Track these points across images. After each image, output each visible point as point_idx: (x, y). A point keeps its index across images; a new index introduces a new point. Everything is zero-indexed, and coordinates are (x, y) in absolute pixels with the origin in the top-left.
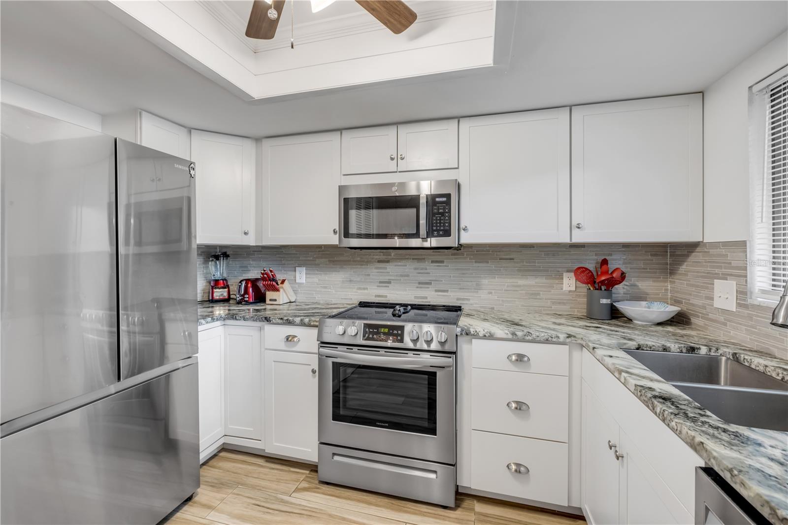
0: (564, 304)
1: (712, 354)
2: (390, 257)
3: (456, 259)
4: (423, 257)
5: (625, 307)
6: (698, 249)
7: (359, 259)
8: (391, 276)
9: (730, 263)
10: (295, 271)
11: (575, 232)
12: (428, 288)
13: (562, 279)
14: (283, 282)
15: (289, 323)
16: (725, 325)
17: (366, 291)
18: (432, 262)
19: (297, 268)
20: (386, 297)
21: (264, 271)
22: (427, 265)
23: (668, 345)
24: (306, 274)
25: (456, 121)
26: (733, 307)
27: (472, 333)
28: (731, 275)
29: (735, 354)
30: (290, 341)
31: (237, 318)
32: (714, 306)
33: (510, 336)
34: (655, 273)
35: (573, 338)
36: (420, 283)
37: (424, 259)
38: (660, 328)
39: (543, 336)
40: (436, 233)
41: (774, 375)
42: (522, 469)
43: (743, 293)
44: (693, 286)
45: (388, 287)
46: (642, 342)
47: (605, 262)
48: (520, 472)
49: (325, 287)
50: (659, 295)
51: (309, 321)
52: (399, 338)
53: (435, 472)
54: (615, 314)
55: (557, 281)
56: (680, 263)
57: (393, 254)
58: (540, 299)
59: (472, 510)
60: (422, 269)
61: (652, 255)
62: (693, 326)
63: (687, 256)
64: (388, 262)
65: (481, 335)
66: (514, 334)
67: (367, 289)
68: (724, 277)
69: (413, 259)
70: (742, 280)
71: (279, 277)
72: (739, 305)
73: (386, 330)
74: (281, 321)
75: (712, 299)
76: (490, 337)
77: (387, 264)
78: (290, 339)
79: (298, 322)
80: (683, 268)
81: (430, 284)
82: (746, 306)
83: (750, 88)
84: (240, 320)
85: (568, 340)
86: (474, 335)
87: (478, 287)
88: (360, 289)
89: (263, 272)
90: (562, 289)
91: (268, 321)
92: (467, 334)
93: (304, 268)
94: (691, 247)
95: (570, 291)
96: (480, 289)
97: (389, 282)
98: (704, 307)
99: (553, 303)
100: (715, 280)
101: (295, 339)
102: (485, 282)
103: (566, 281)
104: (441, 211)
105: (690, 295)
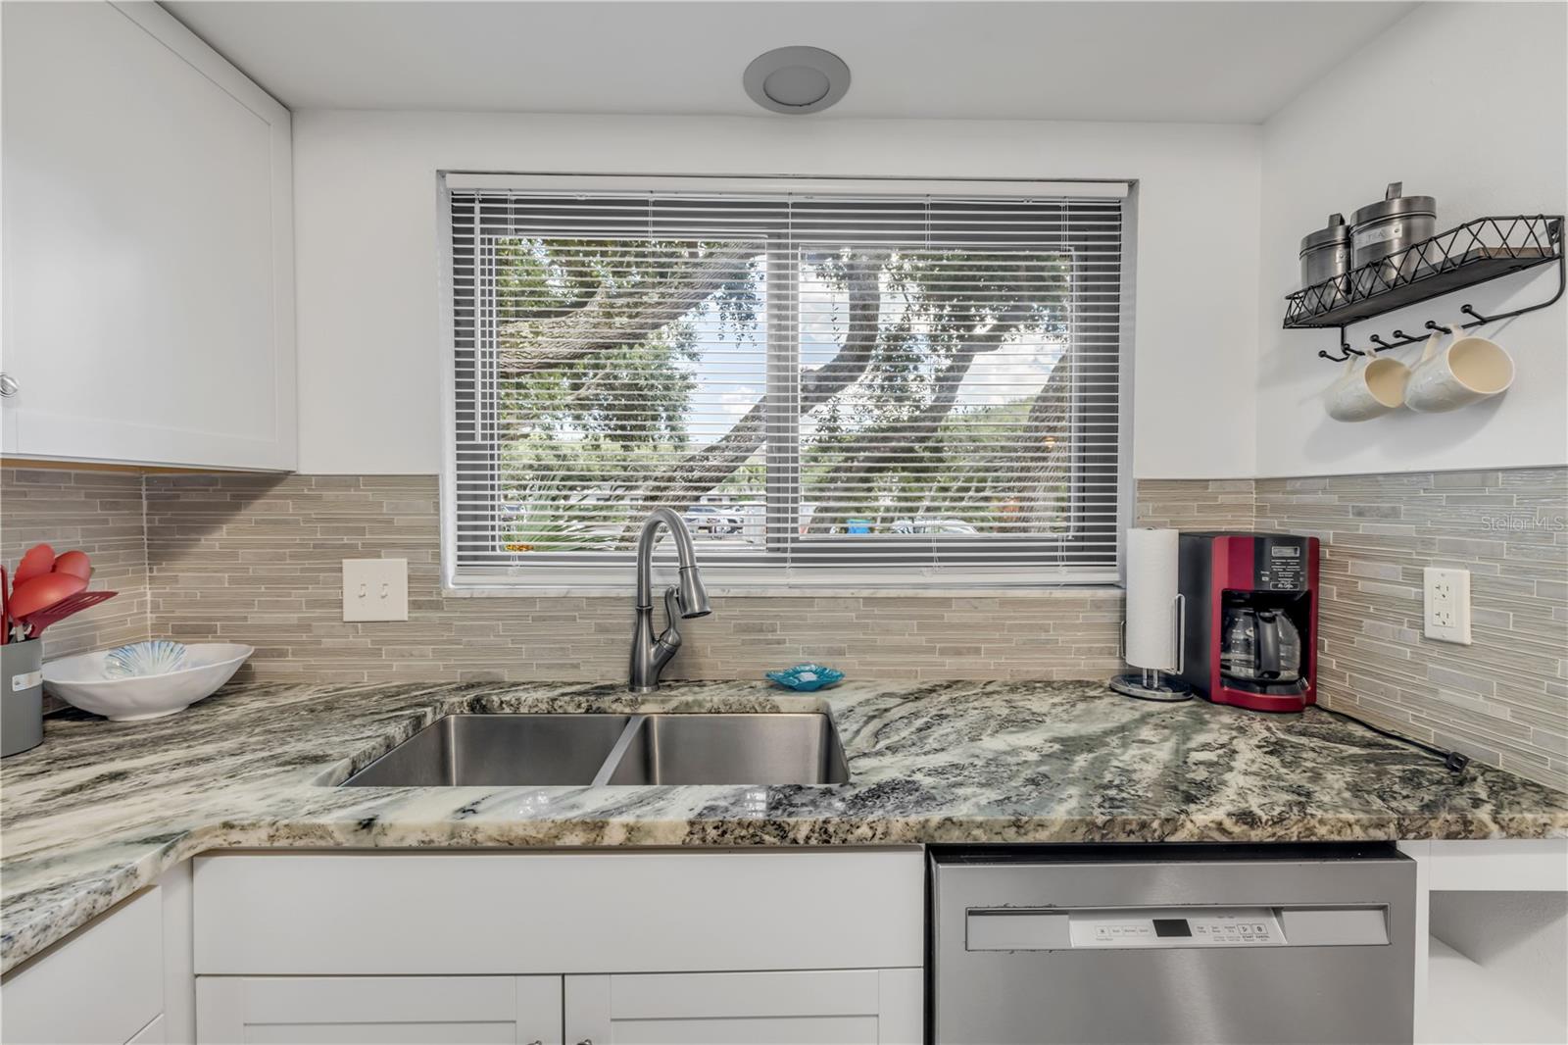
1: (438, 718)
6: (277, 489)
9: (391, 521)
16: (377, 653)
26: (400, 614)
28: (393, 545)
29: (473, 700)
32: (348, 619)
43: (422, 580)
44: (253, 581)
46: (354, 754)
63: (235, 505)
68: (372, 551)
70: (426, 555)
72: (414, 605)
75: (340, 604)
80: (216, 538)
82: (436, 605)
85: (167, 862)
98: (305, 626)
100: (344, 561)
105: (249, 604)
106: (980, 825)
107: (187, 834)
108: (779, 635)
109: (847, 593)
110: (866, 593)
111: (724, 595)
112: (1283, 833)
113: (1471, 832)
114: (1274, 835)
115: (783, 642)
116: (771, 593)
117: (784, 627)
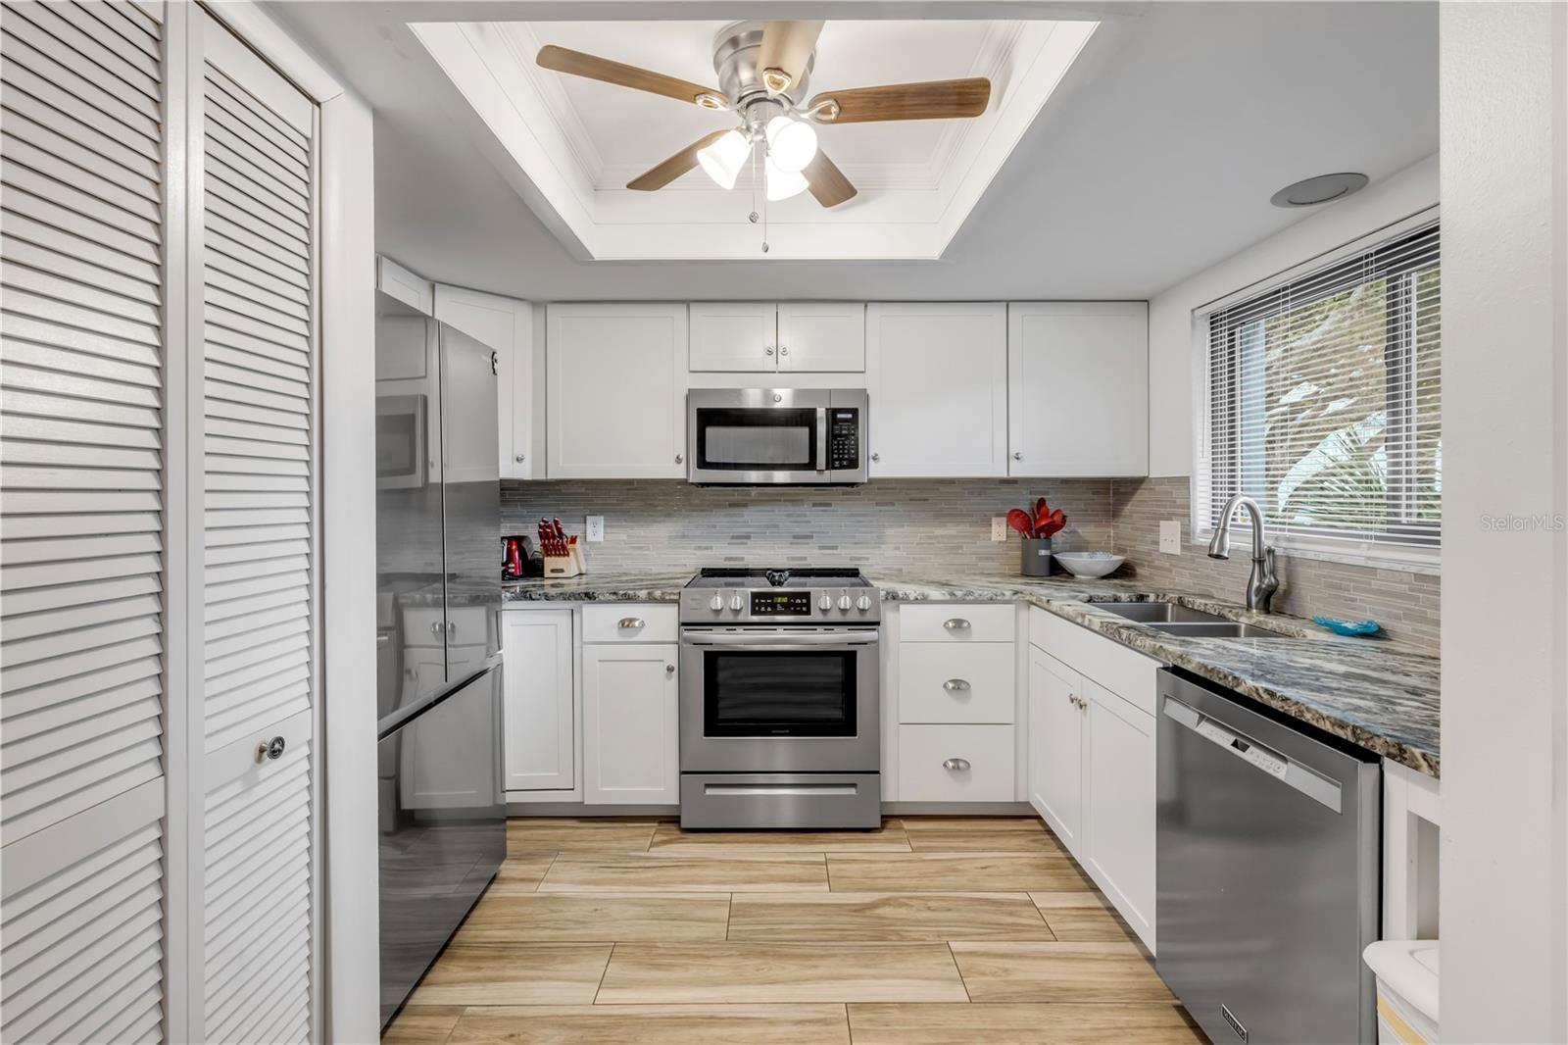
0: (993, 559)
1: (1160, 601)
2: (748, 498)
3: (848, 500)
4: (800, 498)
5: (1068, 560)
6: (1144, 486)
7: (697, 502)
8: (749, 526)
9: (1175, 502)
10: (585, 522)
11: (1014, 463)
12: (808, 544)
13: (991, 525)
14: (573, 540)
15: (628, 599)
16: (1171, 571)
17: (709, 552)
18: (814, 505)
19: (588, 517)
20: (742, 559)
21: (545, 522)
22: (806, 509)
23: (1119, 594)
24: (605, 526)
25: (863, 305)
26: (1178, 551)
27: (901, 596)
28: (1175, 515)
29: (1180, 598)
30: (628, 626)
31: (533, 597)
32: (1161, 550)
33: (948, 597)
34: (1097, 515)
35: (1020, 595)
36: (795, 537)
37: (802, 500)
38: (1105, 581)
39: (987, 594)
40: (837, 463)
41: (1212, 612)
42: (961, 765)
43: (1186, 534)
44: (1137, 529)
45: (746, 544)
46: (1092, 594)
47: (1042, 502)
48: (959, 768)
49: (640, 548)
50: (1100, 543)
51: (663, 594)
52: (804, 609)
53: (854, 785)
54: (1056, 570)
55: (984, 529)
56: (1124, 503)
57: (753, 494)
59: (901, 829)
60: (799, 516)
61: (1093, 493)
62: (1139, 578)
63: (1132, 494)
64: (745, 505)
65: (912, 598)
66: (952, 594)
67: (711, 548)
68: (1169, 517)
69: (785, 501)
70: (1186, 519)
71: (568, 532)
72: (1183, 548)
73: (785, 600)
74: (614, 597)
75: (1158, 543)
76: (923, 600)
77: (744, 509)
78: (626, 624)
79: (644, 597)
80: (1128, 508)
81: (812, 537)
82: (1190, 549)
83: (1193, 310)
84: (538, 600)
85: (1015, 597)
86: (902, 599)
87: (880, 541)
88: (700, 548)
89: (542, 524)
90: (990, 539)
91: (590, 598)
92: (894, 598)
93: (602, 517)
94: (1135, 483)
95: (1000, 542)
96: (883, 543)
97: (748, 537)
98: (1149, 553)
99: (980, 559)
100: (1161, 521)
101: (637, 624)
102: (890, 532)
103: (995, 528)
104: (844, 432)
105: (1136, 540)
107: (1021, 593)
108: (1352, 594)
109: (1399, 567)
110: (1414, 569)
111: (1316, 558)
113: (1405, 759)
115: (1353, 600)
116: (1345, 561)
117: (1355, 589)
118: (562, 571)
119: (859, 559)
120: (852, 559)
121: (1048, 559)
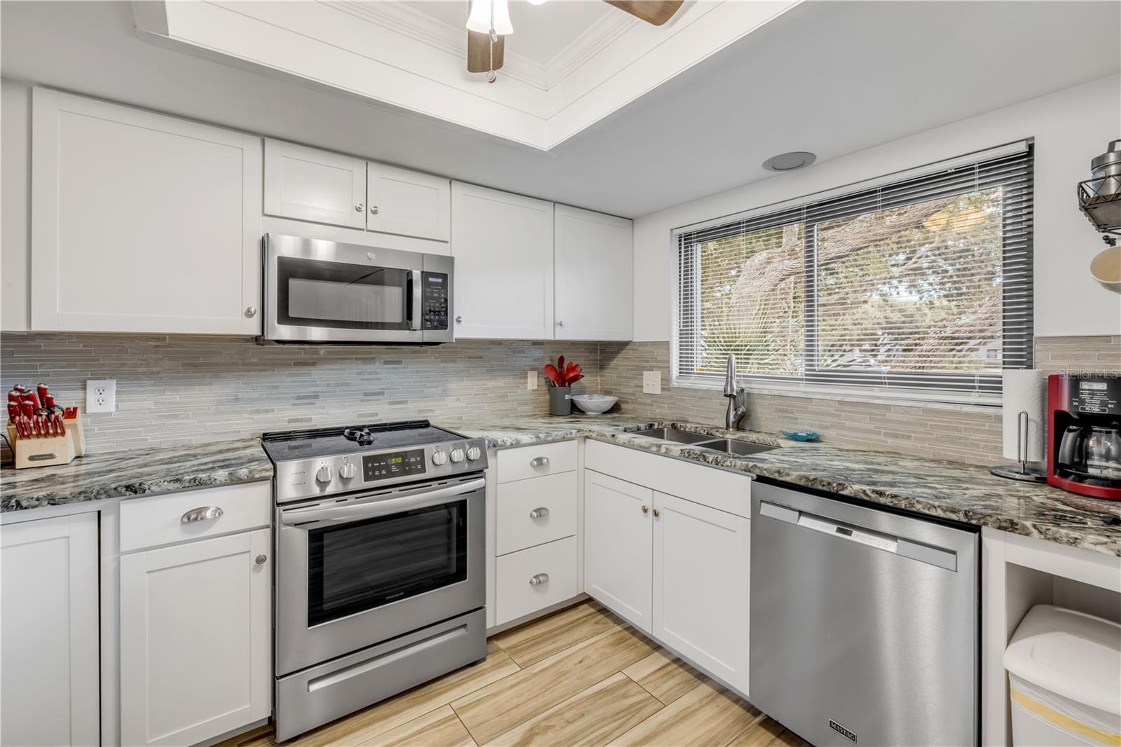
0: (527, 404)
1: (660, 427)
2: (316, 356)
3: (417, 358)
4: (372, 356)
5: (583, 400)
6: (628, 347)
7: (255, 360)
8: (318, 386)
9: (656, 358)
10: (84, 389)
11: (558, 328)
12: (380, 400)
13: (527, 377)
14: (71, 414)
15: (198, 484)
16: (651, 405)
17: (269, 416)
18: (386, 363)
19: (89, 382)
20: (310, 420)
21: (21, 391)
22: (377, 367)
24: (118, 393)
25: (448, 181)
26: (659, 392)
27: (500, 443)
28: (657, 367)
29: (674, 424)
30: (196, 519)
31: (24, 504)
32: (644, 392)
33: (534, 440)
34: (591, 368)
35: (581, 432)
36: (366, 395)
37: (373, 359)
38: (609, 416)
39: (561, 434)
40: (429, 323)
41: (702, 432)
42: (541, 578)
43: (666, 380)
44: (622, 377)
45: (314, 404)
46: (625, 426)
47: (561, 360)
48: (540, 582)
49: (176, 416)
50: (592, 388)
51: (250, 472)
52: (419, 467)
53: (464, 626)
54: (575, 410)
55: (522, 381)
56: (611, 359)
57: (322, 353)
58: (507, 401)
59: (499, 650)
60: (370, 373)
61: (589, 352)
62: (623, 411)
63: (618, 353)
64: (314, 364)
65: (508, 444)
66: (538, 437)
67: (273, 410)
68: (651, 369)
69: (356, 359)
70: (664, 369)
71: (63, 400)
72: (663, 389)
73: (399, 460)
74: (177, 485)
75: (642, 387)
76: (517, 445)
77: (312, 368)
78: (193, 517)
79: (223, 480)
80: (614, 363)
81: (383, 393)
82: (669, 390)
83: (672, 230)
84: (36, 506)
85: (578, 434)
86: (501, 446)
87: (445, 393)
88: (258, 412)
89: (15, 394)
90: (526, 389)
91: (136, 492)
92: (495, 446)
93: (114, 381)
94: (622, 346)
95: (533, 390)
96: (448, 396)
97: (316, 397)
98: (633, 394)
99: (519, 404)
100: (644, 372)
101: (209, 514)
102: (452, 386)
103: (530, 380)
104: (435, 295)
105: (620, 385)
106: (766, 470)
107: (583, 430)
108: (796, 415)
109: (829, 398)
110: (839, 398)
111: (770, 393)
112: (897, 502)
113: (1017, 529)
114: (892, 502)
115: (795, 419)
116: (791, 394)
117: (797, 412)
118: (51, 456)
119: (427, 411)
120: (420, 411)
121: (570, 403)
